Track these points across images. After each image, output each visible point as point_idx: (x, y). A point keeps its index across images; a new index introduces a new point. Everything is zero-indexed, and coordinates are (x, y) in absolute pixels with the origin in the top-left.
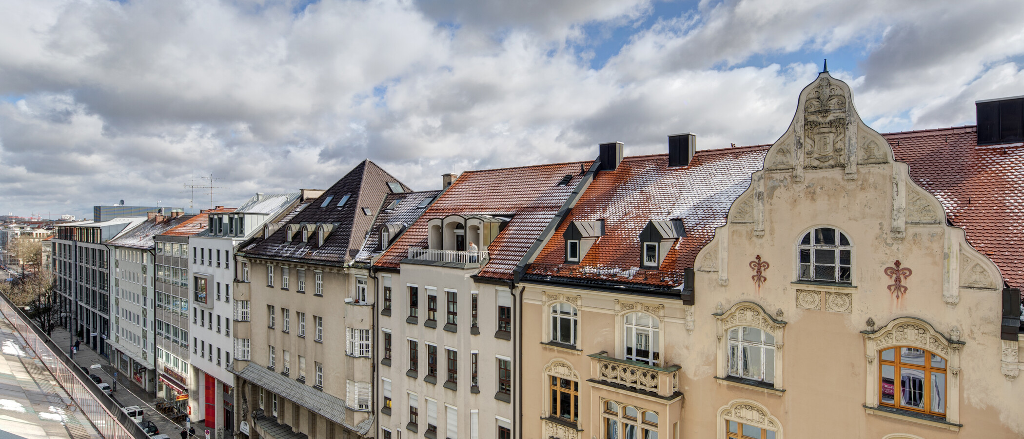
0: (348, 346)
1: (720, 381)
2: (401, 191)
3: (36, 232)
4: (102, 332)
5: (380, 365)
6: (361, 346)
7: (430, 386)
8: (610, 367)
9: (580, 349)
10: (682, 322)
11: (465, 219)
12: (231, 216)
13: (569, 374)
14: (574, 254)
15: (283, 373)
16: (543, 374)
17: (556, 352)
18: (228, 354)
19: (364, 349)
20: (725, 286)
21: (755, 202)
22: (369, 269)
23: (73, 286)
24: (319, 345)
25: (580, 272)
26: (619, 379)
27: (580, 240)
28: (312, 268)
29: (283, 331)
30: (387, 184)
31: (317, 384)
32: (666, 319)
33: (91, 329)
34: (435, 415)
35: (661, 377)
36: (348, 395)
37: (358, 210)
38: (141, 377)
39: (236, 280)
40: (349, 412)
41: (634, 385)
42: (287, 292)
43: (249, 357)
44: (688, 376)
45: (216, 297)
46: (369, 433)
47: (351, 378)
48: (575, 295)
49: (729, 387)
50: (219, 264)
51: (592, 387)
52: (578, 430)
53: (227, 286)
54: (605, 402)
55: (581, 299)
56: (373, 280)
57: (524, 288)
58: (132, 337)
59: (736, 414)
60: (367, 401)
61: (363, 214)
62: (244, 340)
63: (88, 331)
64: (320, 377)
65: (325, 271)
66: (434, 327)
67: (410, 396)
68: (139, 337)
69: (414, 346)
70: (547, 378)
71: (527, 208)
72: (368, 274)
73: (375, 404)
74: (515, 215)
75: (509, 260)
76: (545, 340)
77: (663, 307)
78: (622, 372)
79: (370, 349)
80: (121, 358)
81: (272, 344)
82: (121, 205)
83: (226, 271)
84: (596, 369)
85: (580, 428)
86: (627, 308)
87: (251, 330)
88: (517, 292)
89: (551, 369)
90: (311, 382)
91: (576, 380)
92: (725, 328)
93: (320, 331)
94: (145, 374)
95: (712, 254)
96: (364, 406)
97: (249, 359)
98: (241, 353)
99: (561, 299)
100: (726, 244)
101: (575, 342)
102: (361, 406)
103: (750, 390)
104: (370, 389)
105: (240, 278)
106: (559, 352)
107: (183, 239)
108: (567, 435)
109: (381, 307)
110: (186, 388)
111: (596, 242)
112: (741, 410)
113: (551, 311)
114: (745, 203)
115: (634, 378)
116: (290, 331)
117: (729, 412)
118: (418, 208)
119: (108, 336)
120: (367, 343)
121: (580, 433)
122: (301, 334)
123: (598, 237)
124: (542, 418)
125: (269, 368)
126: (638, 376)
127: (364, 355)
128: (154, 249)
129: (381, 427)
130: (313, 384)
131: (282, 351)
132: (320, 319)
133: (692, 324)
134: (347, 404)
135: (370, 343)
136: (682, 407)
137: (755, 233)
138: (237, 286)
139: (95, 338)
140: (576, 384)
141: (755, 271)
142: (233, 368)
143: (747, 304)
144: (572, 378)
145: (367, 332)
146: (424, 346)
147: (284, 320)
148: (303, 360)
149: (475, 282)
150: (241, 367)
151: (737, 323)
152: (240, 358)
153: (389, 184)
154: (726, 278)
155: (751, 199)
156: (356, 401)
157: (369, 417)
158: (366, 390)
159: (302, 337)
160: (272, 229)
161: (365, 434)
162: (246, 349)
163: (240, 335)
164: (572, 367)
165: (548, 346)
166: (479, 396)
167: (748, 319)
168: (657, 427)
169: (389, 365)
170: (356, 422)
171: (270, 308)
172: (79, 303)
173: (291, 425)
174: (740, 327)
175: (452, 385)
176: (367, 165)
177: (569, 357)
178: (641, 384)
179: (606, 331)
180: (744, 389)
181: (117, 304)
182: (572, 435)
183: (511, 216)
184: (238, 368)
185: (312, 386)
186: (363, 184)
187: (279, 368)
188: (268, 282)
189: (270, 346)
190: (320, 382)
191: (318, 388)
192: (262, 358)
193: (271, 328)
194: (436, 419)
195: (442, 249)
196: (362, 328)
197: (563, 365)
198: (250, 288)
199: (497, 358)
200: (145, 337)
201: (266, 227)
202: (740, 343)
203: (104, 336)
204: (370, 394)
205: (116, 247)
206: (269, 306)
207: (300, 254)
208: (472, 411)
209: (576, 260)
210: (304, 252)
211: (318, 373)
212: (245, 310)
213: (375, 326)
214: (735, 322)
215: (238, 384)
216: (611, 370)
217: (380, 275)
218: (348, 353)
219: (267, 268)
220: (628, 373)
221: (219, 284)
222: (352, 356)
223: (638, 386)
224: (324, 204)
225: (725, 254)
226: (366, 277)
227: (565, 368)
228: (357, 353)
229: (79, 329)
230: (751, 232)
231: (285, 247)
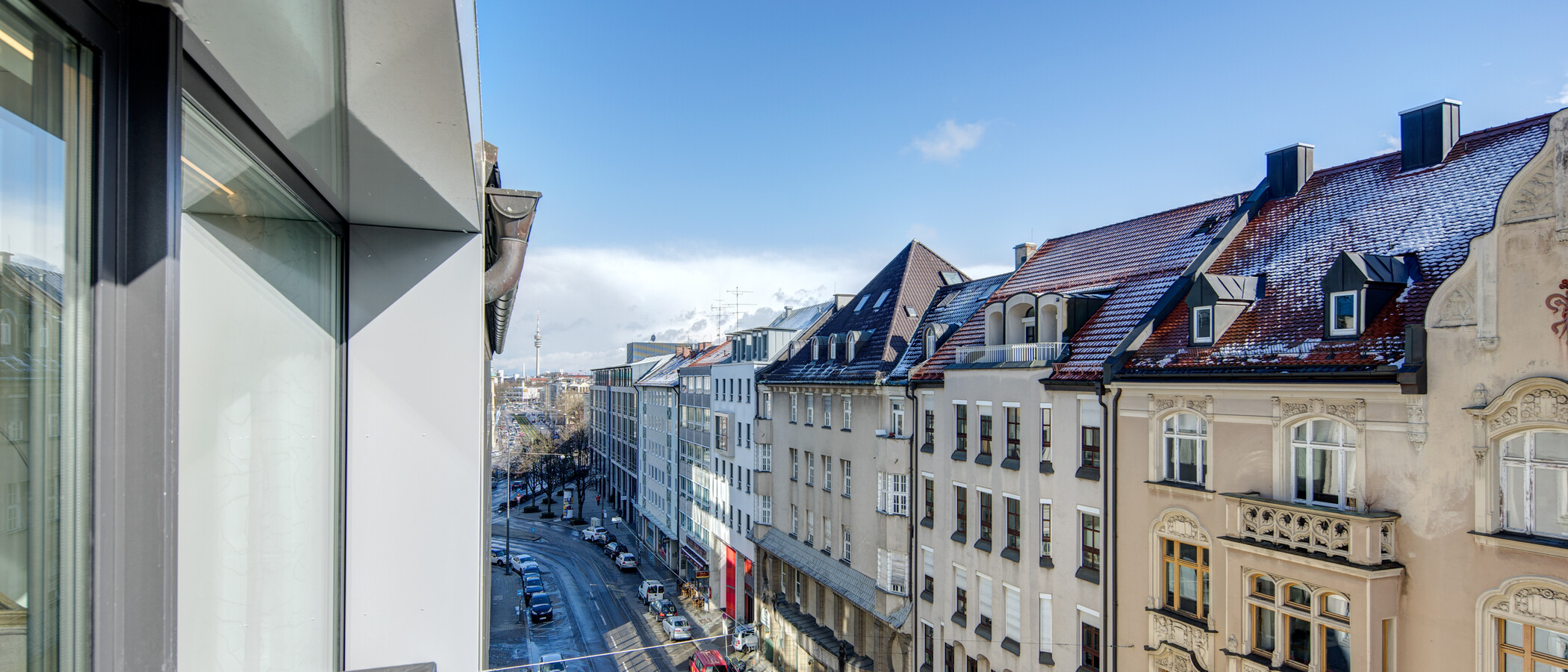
0: (879, 498)
1: (1483, 540)
2: (957, 281)
3: (581, 386)
4: (631, 497)
5: (920, 527)
6: (896, 499)
7: (983, 554)
8: (1260, 514)
9: (1212, 489)
10: (1402, 428)
11: (1035, 296)
12: (755, 335)
13: (1194, 534)
14: (1204, 332)
15: (806, 543)
16: (1150, 535)
17: (1171, 497)
18: (748, 516)
19: (900, 504)
20: (1491, 351)
21: (1557, 174)
22: (906, 386)
23: (607, 441)
24: (847, 501)
25: (1213, 359)
26: (1276, 535)
27: (1213, 306)
28: (840, 391)
29: (807, 484)
30: (940, 274)
31: (845, 557)
32: (1369, 427)
33: (622, 492)
34: (989, 602)
35: (1354, 528)
36: (879, 570)
37: (898, 310)
38: (665, 551)
39: (757, 417)
40: (880, 594)
41: (1304, 545)
42: (811, 428)
43: (770, 521)
44: (1415, 532)
45: (737, 442)
46: (904, 626)
47: (883, 544)
48: (1202, 395)
49: (1502, 552)
50: (740, 398)
51: (1229, 549)
52: (1207, 630)
53: (749, 425)
54: (1252, 577)
55: (1213, 402)
56: (911, 401)
57: (1120, 391)
58: (656, 499)
59: (1518, 604)
60: (903, 580)
61: (904, 314)
62: (764, 498)
63: (619, 494)
64: (848, 547)
65: (854, 394)
66: (988, 464)
67: (958, 572)
68: (663, 500)
69: (961, 493)
70: (1157, 543)
71: (1138, 276)
72: (904, 393)
73: (913, 585)
74: (1117, 288)
75: (1099, 353)
76: (1153, 476)
77: (1364, 402)
78: (1282, 523)
79: (907, 504)
80: (648, 527)
81: (795, 503)
82: (652, 342)
83: (747, 405)
84: (1234, 517)
85: (1211, 627)
86: (1295, 411)
87: (773, 484)
88: (1109, 399)
89: (1164, 527)
90: (837, 554)
91: (1205, 545)
92: (1491, 434)
93: (848, 482)
94: (669, 546)
95: (1462, 292)
96: (899, 588)
97: (770, 523)
98: (761, 515)
99: (1180, 405)
100: (1492, 268)
101: (1204, 481)
102: (895, 587)
103: (1548, 556)
104: (907, 564)
105: (761, 414)
106: (1176, 496)
107: (705, 371)
108: (1189, 640)
109: (922, 441)
110: (707, 563)
111: (1246, 309)
112: (1530, 599)
113: (1164, 428)
114: (1535, 181)
115: (1304, 532)
116: (815, 484)
117: (1504, 603)
118: (978, 301)
119: (636, 501)
120: (903, 495)
121: (1211, 636)
122: (826, 487)
123: (1251, 302)
124: (1147, 609)
125: (791, 535)
126: (1312, 529)
127: (900, 513)
128: (678, 386)
129: (920, 620)
130: (840, 557)
131: (805, 511)
132: (849, 462)
133: (1421, 429)
134: (878, 584)
135: (907, 494)
136: (1404, 591)
137: (1557, 237)
138: (758, 423)
139: (625, 501)
140: (1206, 552)
141: (1560, 314)
142: (753, 536)
143: (1540, 382)
144: (1199, 542)
145: (904, 478)
146: (975, 494)
147: (808, 468)
148: (828, 523)
149: (1046, 389)
150: (761, 533)
151: (1520, 424)
152: (761, 521)
153: (944, 274)
154: (1494, 334)
155: (1548, 172)
156: (889, 579)
157: (905, 603)
158: (902, 565)
159: (827, 491)
160: (797, 348)
161: (899, 628)
162: (767, 509)
163: (760, 490)
164: (1198, 524)
165: (1158, 487)
166: (1054, 571)
167: (1543, 414)
168: (1348, 623)
169: (931, 527)
170: (889, 610)
171: (793, 451)
172: (612, 460)
173: (814, 616)
174: (1528, 432)
175: (1013, 554)
176: (913, 248)
177: (1193, 505)
178: (1318, 543)
179: (1256, 456)
180: (1536, 554)
181: (645, 460)
182: (1198, 640)
183: (1111, 292)
184: (757, 535)
185: (838, 559)
186: (907, 274)
187: (802, 536)
188: (790, 418)
189: (792, 505)
190: (849, 555)
191: (845, 562)
192: (784, 525)
193: (794, 480)
194: (990, 607)
195: (1004, 343)
196: (896, 472)
197: (1183, 519)
198: (771, 427)
199: (1079, 511)
200: (669, 499)
201: (791, 345)
202: (1528, 464)
203: (633, 501)
204: (907, 571)
205: (645, 387)
206: (791, 450)
207: (826, 374)
208: (1042, 596)
209: (1208, 340)
210: (830, 370)
211: (846, 542)
212: (766, 457)
213: (913, 469)
214: (1513, 421)
215: (758, 557)
216: (1262, 520)
217: (921, 393)
218: (880, 509)
219: (790, 397)
220: (1294, 524)
221: (740, 424)
222: (884, 513)
223: (1312, 547)
224: (858, 308)
225: (1492, 288)
226: (903, 398)
227: (1187, 524)
228: (890, 510)
229: (611, 494)
230: (1550, 236)
231: (810, 367)
